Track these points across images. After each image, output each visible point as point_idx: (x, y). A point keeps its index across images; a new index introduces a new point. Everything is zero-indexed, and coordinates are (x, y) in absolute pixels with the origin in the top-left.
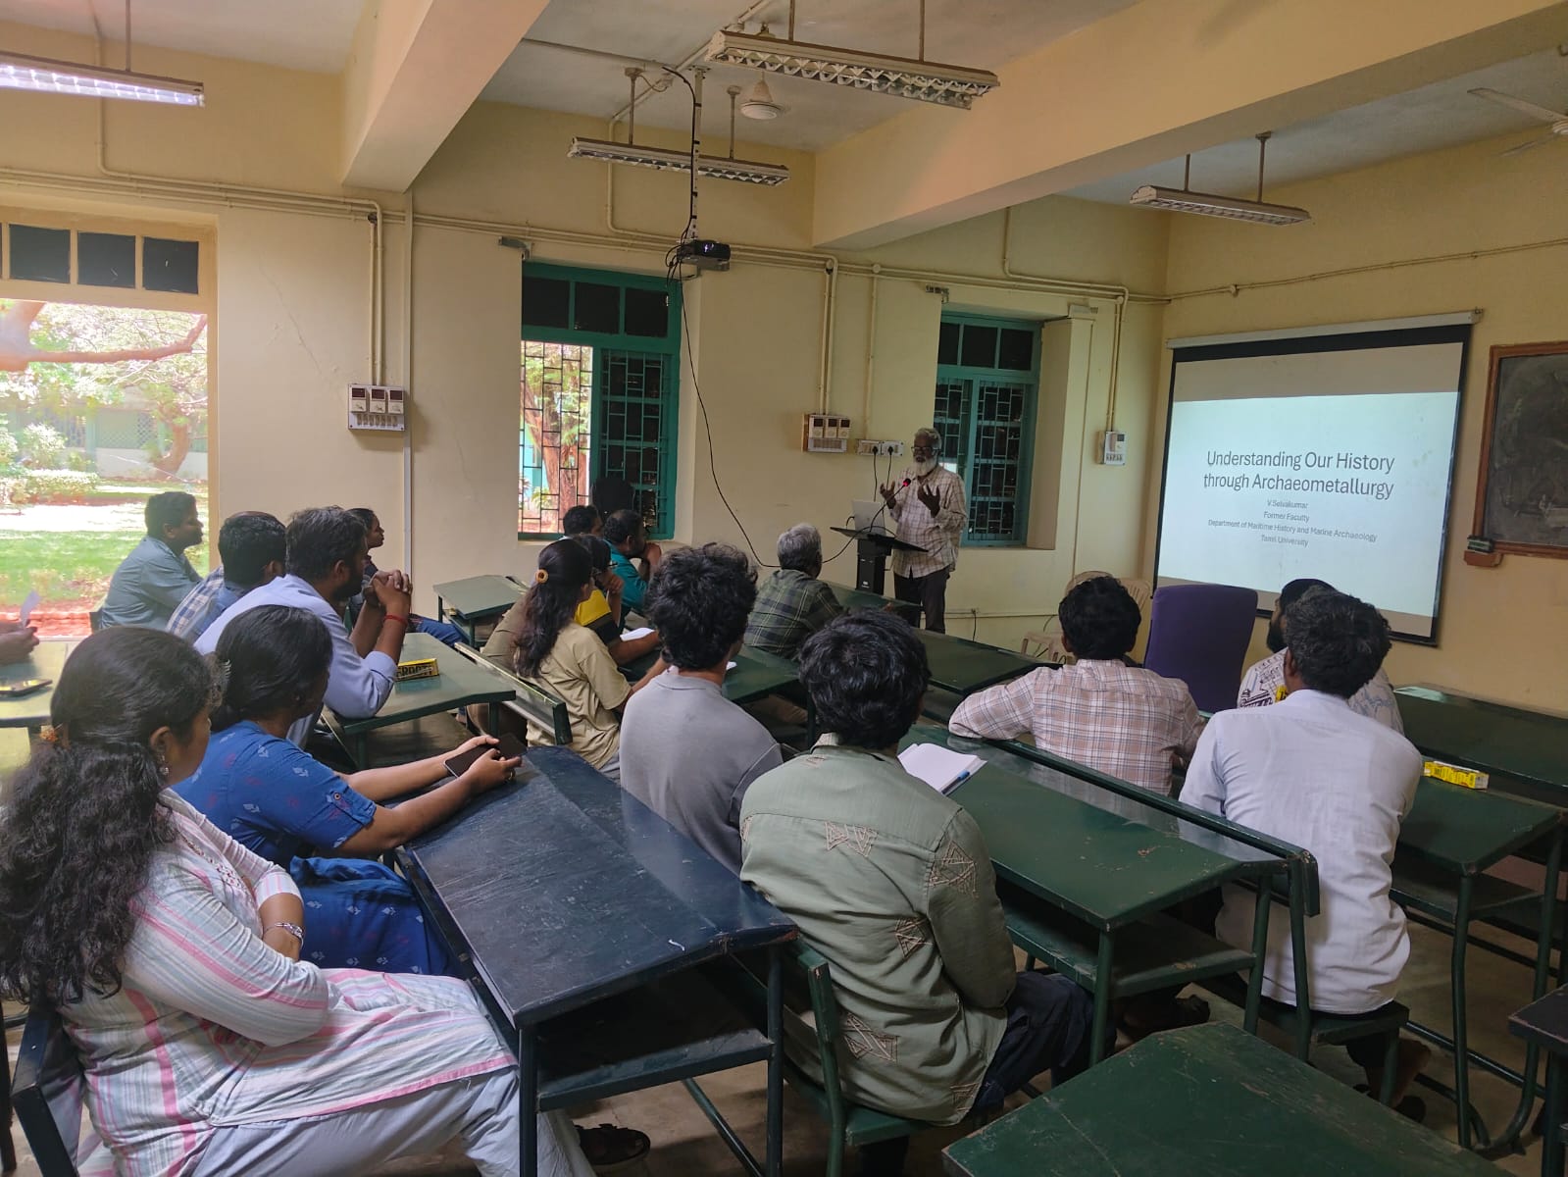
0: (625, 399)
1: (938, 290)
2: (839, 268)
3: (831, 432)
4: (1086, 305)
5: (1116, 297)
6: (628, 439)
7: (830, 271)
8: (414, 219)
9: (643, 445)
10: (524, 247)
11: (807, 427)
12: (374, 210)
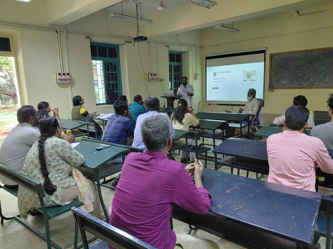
0: (110, 72)
1: (168, 46)
2: (151, 42)
3: (153, 77)
4: (191, 49)
5: (195, 47)
6: (112, 81)
7: (149, 43)
8: (66, 32)
9: (115, 82)
10: (90, 38)
11: (149, 76)
12: (57, 30)
